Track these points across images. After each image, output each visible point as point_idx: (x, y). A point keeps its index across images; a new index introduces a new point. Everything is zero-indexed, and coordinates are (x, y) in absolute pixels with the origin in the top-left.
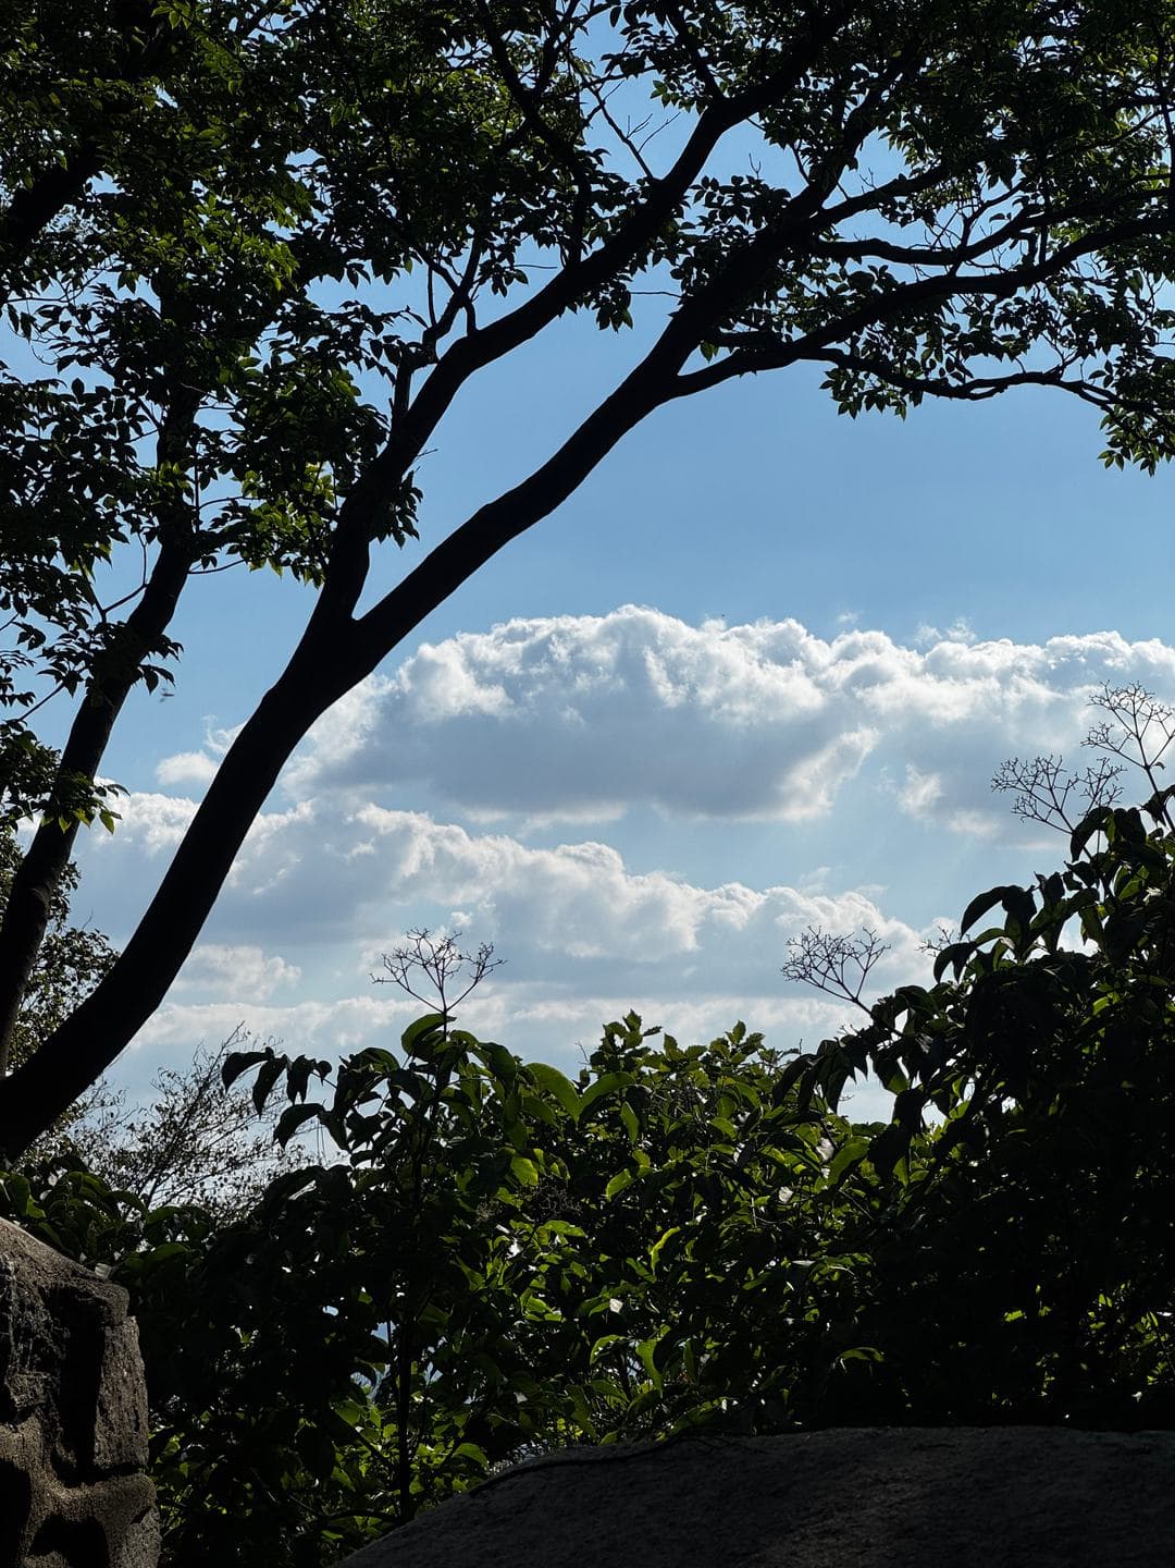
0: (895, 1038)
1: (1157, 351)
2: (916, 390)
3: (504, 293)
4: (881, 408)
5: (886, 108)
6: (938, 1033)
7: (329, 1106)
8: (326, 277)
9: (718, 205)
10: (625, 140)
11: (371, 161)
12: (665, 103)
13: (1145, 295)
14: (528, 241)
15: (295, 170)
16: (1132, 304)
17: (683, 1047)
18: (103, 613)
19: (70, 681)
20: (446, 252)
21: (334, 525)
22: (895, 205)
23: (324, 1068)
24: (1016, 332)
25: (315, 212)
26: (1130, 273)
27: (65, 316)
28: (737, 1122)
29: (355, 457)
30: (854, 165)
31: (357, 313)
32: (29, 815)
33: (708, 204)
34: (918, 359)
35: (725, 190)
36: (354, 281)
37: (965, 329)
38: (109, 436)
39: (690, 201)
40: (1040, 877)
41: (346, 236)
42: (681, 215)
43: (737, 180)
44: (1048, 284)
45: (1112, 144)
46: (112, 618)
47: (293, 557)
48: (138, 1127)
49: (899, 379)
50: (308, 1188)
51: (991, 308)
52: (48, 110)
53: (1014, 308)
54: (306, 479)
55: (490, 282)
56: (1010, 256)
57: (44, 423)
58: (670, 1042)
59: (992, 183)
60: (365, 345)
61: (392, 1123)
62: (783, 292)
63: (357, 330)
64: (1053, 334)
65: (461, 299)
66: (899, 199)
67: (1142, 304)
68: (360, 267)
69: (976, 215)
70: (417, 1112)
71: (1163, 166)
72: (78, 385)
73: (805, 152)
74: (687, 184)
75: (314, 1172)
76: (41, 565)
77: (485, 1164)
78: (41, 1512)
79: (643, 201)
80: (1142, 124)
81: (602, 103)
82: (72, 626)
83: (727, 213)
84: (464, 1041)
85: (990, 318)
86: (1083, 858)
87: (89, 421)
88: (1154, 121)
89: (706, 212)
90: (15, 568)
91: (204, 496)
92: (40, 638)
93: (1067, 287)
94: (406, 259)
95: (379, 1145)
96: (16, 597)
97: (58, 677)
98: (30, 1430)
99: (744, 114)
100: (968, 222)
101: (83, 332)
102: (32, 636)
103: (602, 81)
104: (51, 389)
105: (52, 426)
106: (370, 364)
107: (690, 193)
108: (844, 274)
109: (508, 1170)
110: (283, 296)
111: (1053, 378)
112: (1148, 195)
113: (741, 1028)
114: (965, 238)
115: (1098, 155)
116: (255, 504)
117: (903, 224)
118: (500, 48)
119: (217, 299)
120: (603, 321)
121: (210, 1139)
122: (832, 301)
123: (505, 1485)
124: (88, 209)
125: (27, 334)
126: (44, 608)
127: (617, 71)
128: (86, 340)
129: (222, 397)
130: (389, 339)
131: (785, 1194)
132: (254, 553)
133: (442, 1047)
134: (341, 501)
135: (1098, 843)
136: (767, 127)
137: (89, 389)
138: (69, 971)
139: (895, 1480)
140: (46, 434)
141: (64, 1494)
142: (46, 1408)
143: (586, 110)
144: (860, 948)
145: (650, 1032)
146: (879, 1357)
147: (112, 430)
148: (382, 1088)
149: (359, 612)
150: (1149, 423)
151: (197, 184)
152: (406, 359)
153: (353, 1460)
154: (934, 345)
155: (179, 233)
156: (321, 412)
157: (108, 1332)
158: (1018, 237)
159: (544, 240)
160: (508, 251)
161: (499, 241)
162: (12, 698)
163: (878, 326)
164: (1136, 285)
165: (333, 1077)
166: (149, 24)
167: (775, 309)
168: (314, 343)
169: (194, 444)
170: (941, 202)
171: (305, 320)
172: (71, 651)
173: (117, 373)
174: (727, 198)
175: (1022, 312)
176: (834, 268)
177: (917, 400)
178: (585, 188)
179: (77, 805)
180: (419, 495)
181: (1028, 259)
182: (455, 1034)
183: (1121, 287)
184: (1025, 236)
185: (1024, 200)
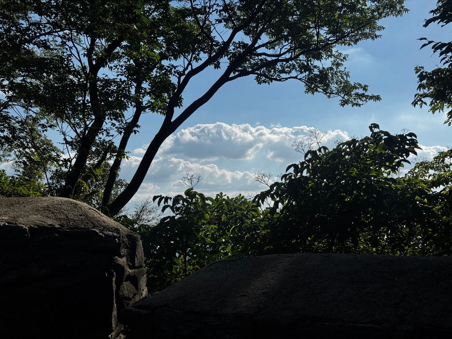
0: (274, 191)
1: (314, 73)
2: (271, 80)
3: (198, 62)
4: (265, 83)
5: (266, 29)
6: (282, 190)
7: (171, 205)
8: (165, 60)
9: (236, 46)
10: (219, 34)
11: (173, 39)
12: (226, 28)
13: (312, 63)
14: (202, 53)
15: (159, 40)
16: (310, 64)
17: (230, 198)
18: (126, 121)
19: (120, 133)
20: (187, 55)
21: (167, 105)
22: (268, 46)
23: (171, 198)
24: (289, 70)
25: (163, 48)
26: (309, 59)
27: (118, 67)
28: (245, 207)
29: (171, 92)
30: (260, 39)
31: (171, 66)
32: (113, 157)
33: (234, 46)
34: (272, 74)
35: (237, 44)
36: (170, 61)
37: (280, 69)
38: (126, 89)
39: (231, 46)
40: (300, 162)
41: (168, 52)
42: (229, 48)
43: (239, 42)
44: (295, 61)
45: (306, 35)
46: (128, 121)
47: (160, 110)
48: (131, 215)
49: (268, 78)
50: (168, 220)
51: (285, 65)
52: (115, 29)
53: (289, 65)
54: (162, 96)
55: (195, 60)
56: (288, 56)
57: (115, 86)
58: (228, 197)
59: (285, 42)
60: (173, 71)
61: (183, 208)
62: (247, 62)
63: (172, 69)
64: (296, 70)
65: (190, 63)
66: (268, 45)
67: (312, 64)
68: (171, 58)
69: (282, 48)
70: (187, 206)
71: (315, 40)
72: (121, 79)
73: (251, 37)
74: (230, 42)
75: (169, 217)
76: (115, 111)
77: (200, 215)
78: (126, 274)
79: (222, 46)
80: (311, 32)
81: (215, 28)
82: (121, 122)
83: (237, 48)
84: (195, 193)
85: (284, 67)
86: (307, 158)
87: (123, 86)
88: (313, 31)
89: (234, 48)
90: (110, 112)
91: (144, 99)
92: (115, 125)
93: (298, 61)
94: (179, 57)
95: (181, 212)
96: (110, 118)
97: (118, 132)
98: (124, 259)
99: (240, 30)
100: (281, 49)
101: (121, 70)
102: (113, 125)
103: (215, 24)
104: (116, 80)
105: (116, 87)
106: (174, 75)
107: (231, 44)
108: (258, 59)
109: (204, 216)
110: (157, 63)
111: (296, 77)
112: (312, 45)
113: (240, 195)
114: (280, 52)
115: (303, 37)
116: (153, 101)
117: (269, 49)
118: (196, 18)
119: (145, 64)
120: (215, 68)
121: (144, 217)
122: (256, 64)
123: (213, 265)
124: (121, 48)
125: (111, 70)
126: (116, 119)
127: (217, 22)
128: (122, 71)
129: (147, 82)
130: (177, 70)
131: (254, 220)
132: (153, 110)
133: (192, 194)
134: (169, 100)
135: (309, 156)
136: (244, 32)
137: (123, 80)
138: (119, 186)
139: (284, 262)
140: (115, 88)
141: (130, 271)
142: (127, 255)
143: (212, 29)
144: (268, 175)
145: (224, 196)
146: (272, 247)
147: (127, 87)
148: (181, 202)
149: (172, 120)
150: (313, 86)
151: (141, 43)
152: (180, 74)
153: (176, 268)
154: (275, 72)
155: (138, 52)
156: (165, 84)
157: (137, 242)
158: (289, 52)
159: (205, 52)
160: (198, 55)
161: (197, 53)
162: (110, 136)
163: (265, 68)
164: (311, 61)
165: (172, 200)
166: (132, 14)
167: (246, 65)
168: (164, 71)
169: (142, 90)
170: (275, 45)
171: (162, 67)
172: (121, 127)
173: (127, 77)
174: (237, 45)
175: (290, 66)
176: (257, 58)
177: (272, 82)
178: (212, 43)
179: (122, 155)
180: (183, 99)
181: (291, 56)
182: (194, 192)
183: (308, 61)
184: (291, 52)
185: (290, 46)
